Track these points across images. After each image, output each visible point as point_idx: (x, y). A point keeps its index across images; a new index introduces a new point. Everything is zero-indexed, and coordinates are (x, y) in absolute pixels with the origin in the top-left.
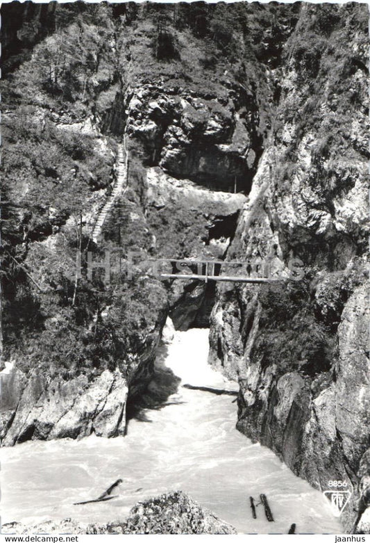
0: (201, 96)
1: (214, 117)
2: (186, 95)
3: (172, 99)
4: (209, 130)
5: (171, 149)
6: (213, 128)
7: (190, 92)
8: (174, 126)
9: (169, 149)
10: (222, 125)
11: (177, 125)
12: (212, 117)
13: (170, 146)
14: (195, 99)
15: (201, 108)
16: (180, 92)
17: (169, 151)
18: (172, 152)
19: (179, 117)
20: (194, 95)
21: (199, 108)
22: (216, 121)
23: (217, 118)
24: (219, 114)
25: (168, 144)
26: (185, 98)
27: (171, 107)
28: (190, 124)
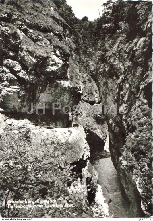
0: (37, 27)
1: (55, 52)
2: (22, 25)
3: (5, 26)
4: (52, 65)
5: (8, 86)
6: (56, 64)
7: (25, 22)
8: (10, 60)
9: (5, 86)
10: (63, 61)
11: (13, 58)
12: (53, 51)
13: (6, 83)
14: (31, 31)
15: (40, 40)
16: (14, 20)
17: (6, 88)
18: (9, 89)
19: (16, 49)
20: (30, 26)
21: (37, 40)
22: (58, 56)
23: (58, 52)
24: (60, 48)
25: (3, 81)
26: (20, 28)
27: (6, 36)
28: (31, 57)
